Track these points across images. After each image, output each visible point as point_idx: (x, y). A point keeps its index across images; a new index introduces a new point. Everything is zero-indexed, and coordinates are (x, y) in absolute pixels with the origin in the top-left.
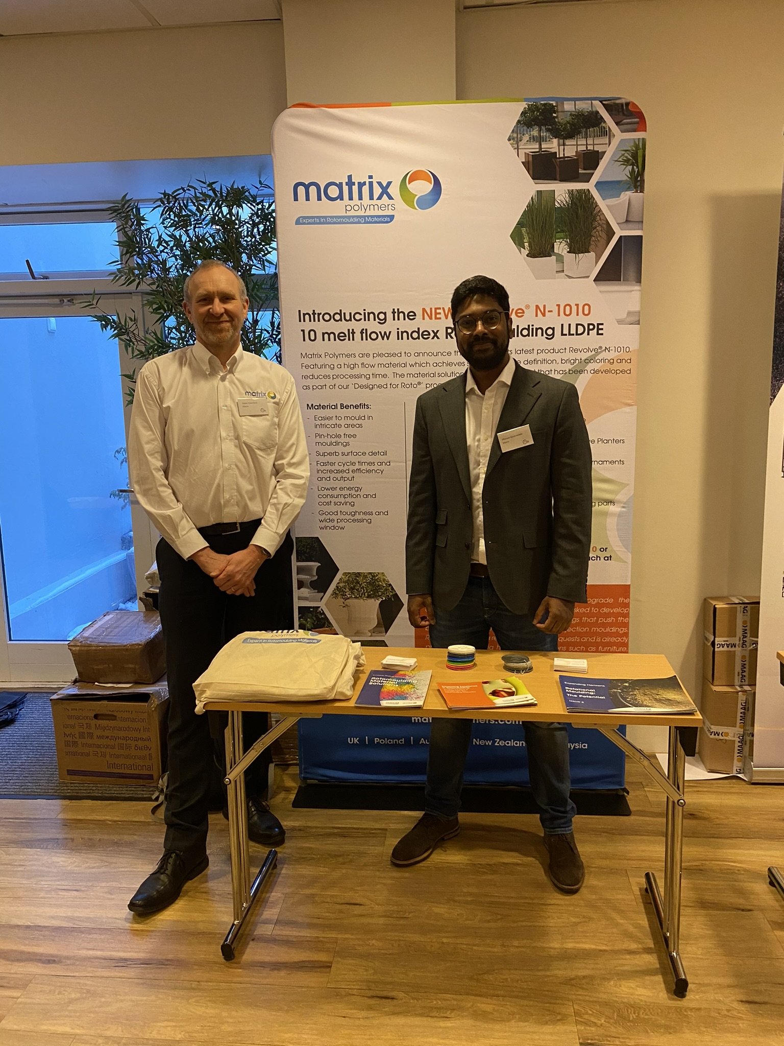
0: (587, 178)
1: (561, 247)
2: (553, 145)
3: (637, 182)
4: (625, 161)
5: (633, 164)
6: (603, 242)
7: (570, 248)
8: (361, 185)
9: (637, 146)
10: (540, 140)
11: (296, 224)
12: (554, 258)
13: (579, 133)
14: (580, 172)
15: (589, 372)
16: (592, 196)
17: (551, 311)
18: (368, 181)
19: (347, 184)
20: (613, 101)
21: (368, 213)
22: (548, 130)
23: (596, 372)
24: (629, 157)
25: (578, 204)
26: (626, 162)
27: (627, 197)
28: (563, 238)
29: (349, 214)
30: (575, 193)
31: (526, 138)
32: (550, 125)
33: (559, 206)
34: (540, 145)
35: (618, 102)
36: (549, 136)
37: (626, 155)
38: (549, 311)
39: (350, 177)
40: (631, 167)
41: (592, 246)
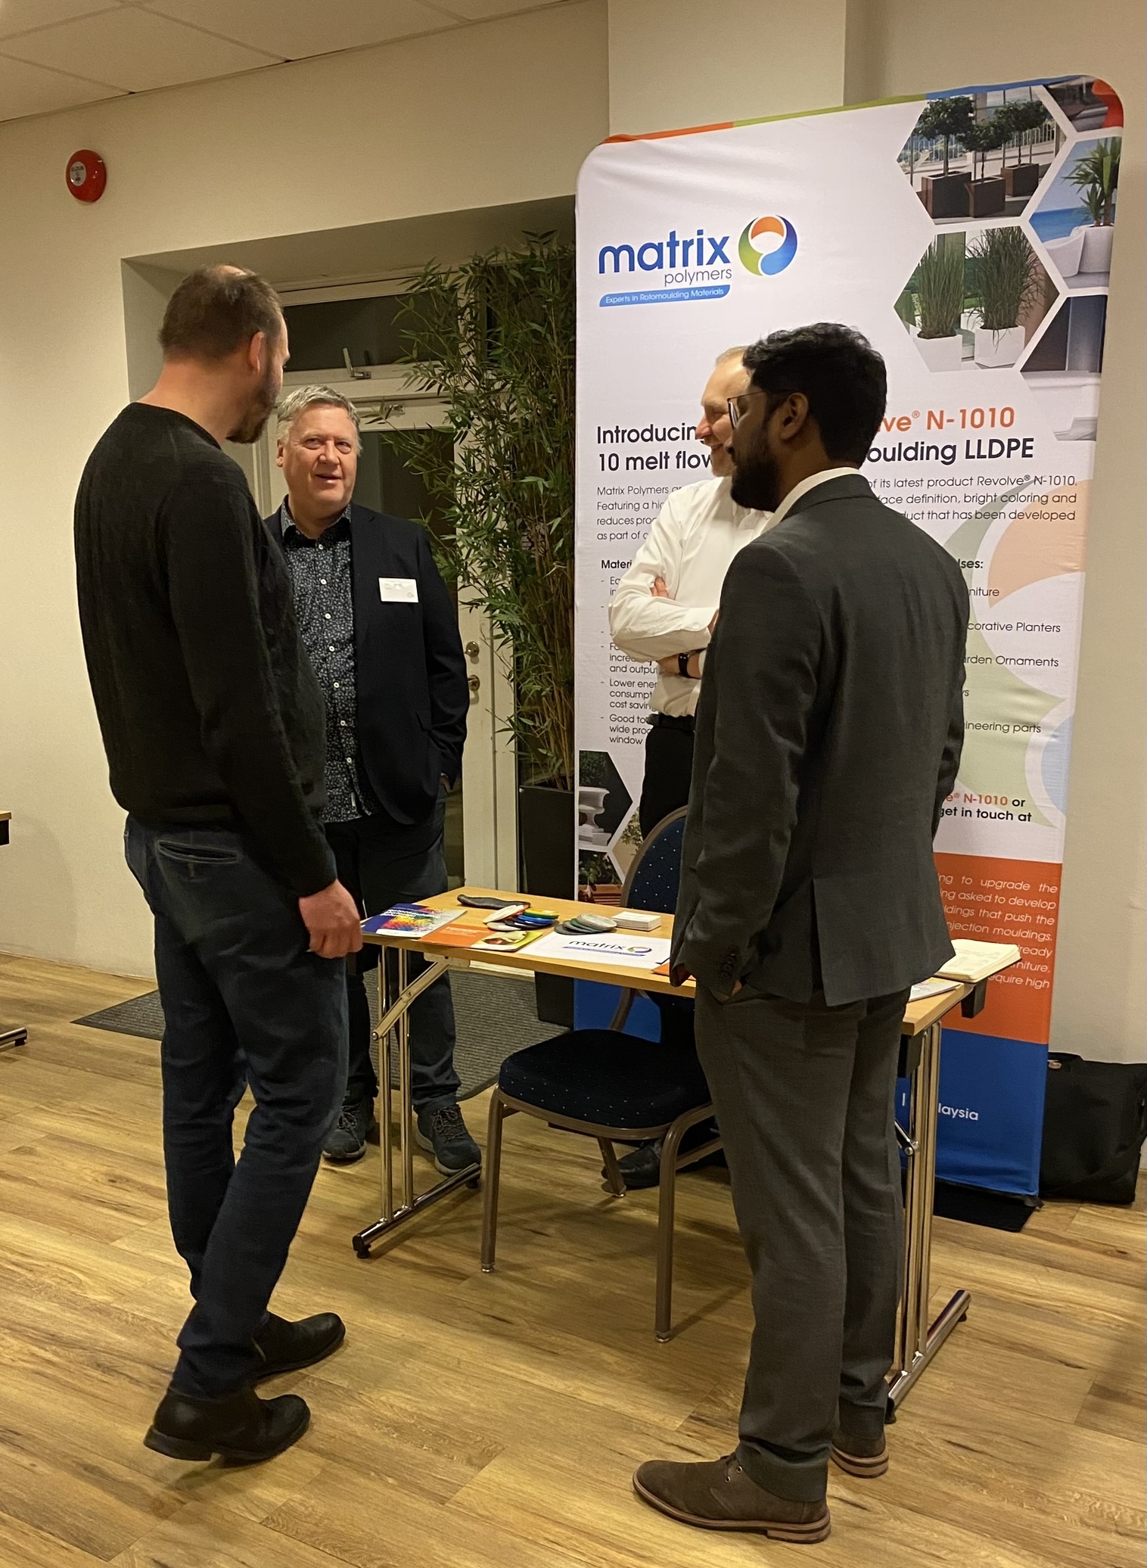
0: (1017, 210)
1: (971, 320)
2: (966, 163)
3: (1101, 209)
4: (1081, 177)
5: (1094, 181)
6: (1038, 308)
7: (986, 321)
8: (687, 245)
9: (1102, 151)
10: (946, 156)
11: (601, 306)
12: (959, 337)
13: (1008, 139)
14: (1006, 200)
15: (1007, 516)
16: (1024, 236)
17: (952, 421)
18: (696, 237)
19: (668, 244)
20: (1065, 84)
21: (695, 284)
22: (960, 140)
23: (1019, 516)
24: (1088, 170)
25: (1001, 251)
26: (1084, 178)
27: (1083, 233)
28: (975, 306)
29: (669, 287)
30: (997, 234)
31: (925, 155)
32: (965, 132)
33: (970, 256)
34: (947, 163)
35: (1073, 83)
36: (961, 149)
37: (1084, 166)
38: (949, 421)
39: (673, 235)
40: (1091, 185)
41: (1019, 317)
